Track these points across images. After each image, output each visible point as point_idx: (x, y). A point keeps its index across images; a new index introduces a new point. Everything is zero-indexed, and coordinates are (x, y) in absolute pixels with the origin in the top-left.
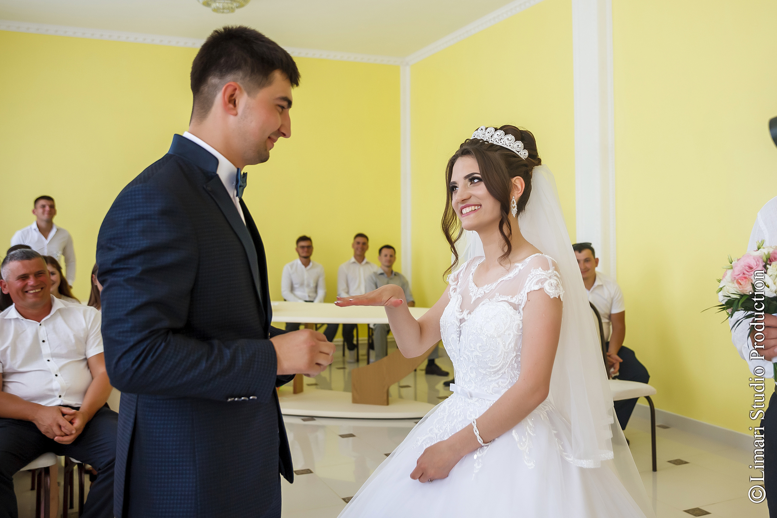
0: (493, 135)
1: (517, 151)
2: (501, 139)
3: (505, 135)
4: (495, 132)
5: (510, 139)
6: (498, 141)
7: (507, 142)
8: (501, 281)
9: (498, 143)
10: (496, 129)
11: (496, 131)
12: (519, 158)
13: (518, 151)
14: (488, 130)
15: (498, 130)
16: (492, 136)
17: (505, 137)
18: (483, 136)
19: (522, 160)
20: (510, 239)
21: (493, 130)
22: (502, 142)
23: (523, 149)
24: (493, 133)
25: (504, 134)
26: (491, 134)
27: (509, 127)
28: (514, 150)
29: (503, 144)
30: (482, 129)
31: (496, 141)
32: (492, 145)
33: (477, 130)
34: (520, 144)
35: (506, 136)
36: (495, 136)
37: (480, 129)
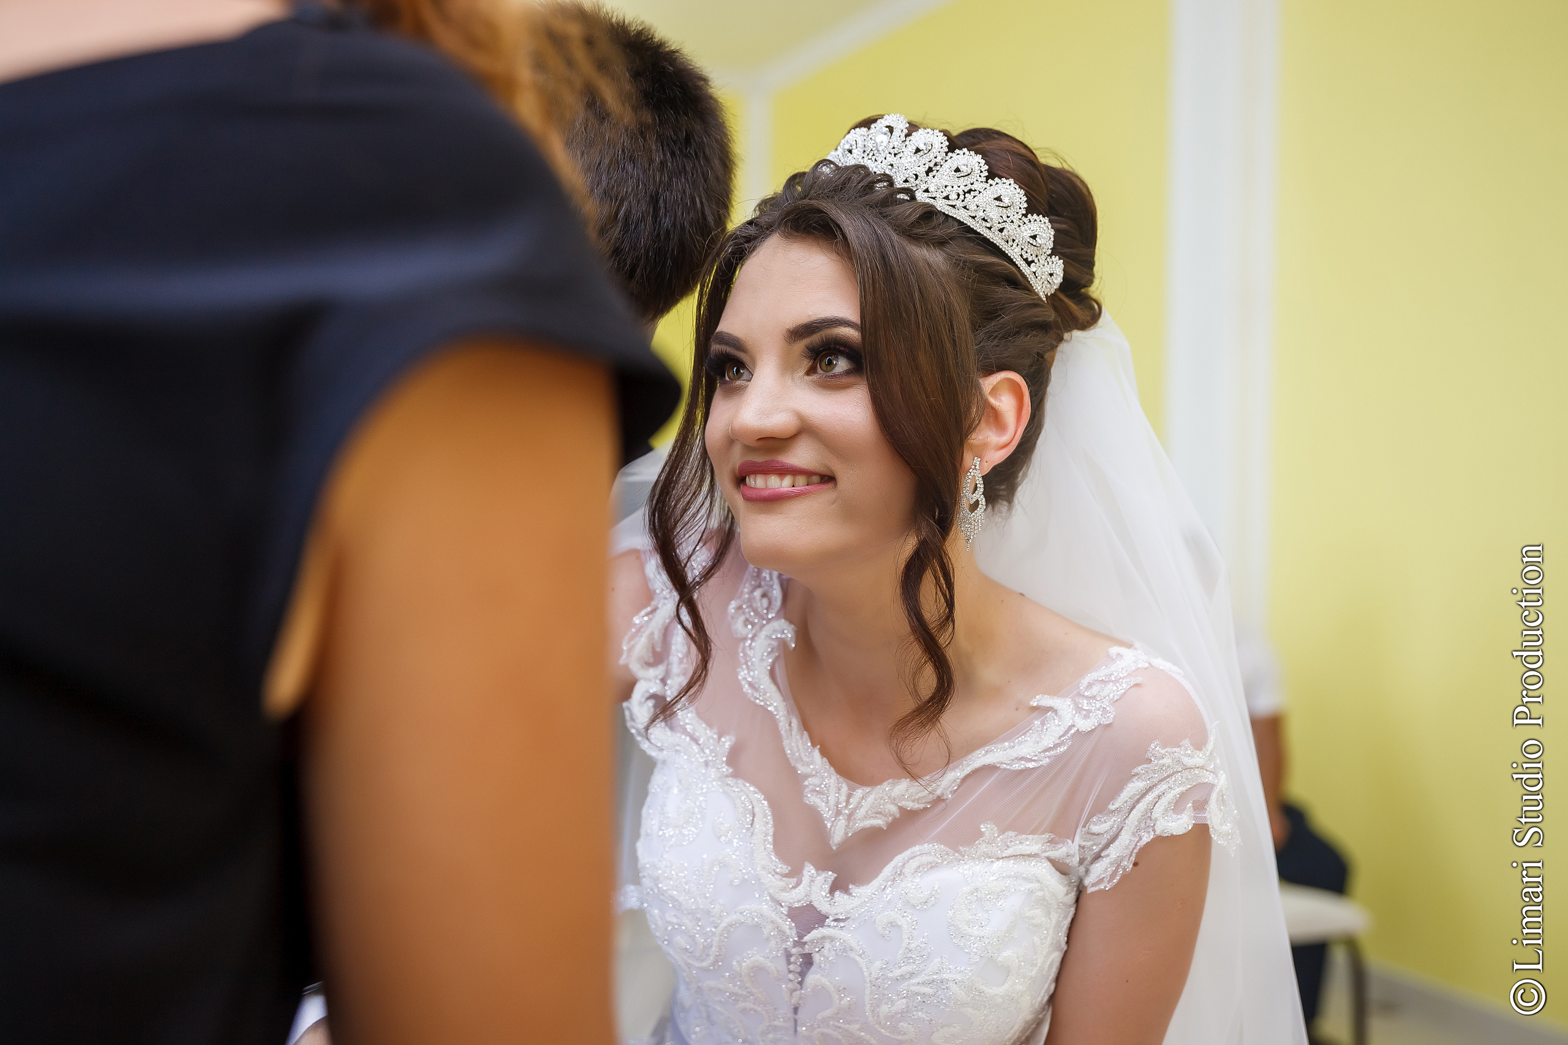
0: (936, 165)
1: (1026, 260)
2: (969, 191)
3: (987, 178)
4: (946, 154)
5: (1006, 201)
6: (953, 196)
7: (994, 214)
8: (975, 772)
9: (953, 206)
10: (954, 144)
11: (953, 152)
12: (1028, 290)
13: (1030, 259)
14: (919, 138)
15: (960, 149)
16: (930, 170)
17: (985, 185)
18: (891, 159)
19: (1037, 304)
20: (942, 640)
21: (939, 142)
22: (973, 207)
23: (1050, 255)
24: (938, 160)
25: (986, 174)
26: (925, 161)
27: (1005, 143)
28: (1014, 252)
29: (974, 217)
30: (891, 129)
31: (947, 198)
32: (929, 214)
33: (867, 123)
34: (1042, 228)
35: (990, 181)
36: (944, 177)
37: (881, 124)
